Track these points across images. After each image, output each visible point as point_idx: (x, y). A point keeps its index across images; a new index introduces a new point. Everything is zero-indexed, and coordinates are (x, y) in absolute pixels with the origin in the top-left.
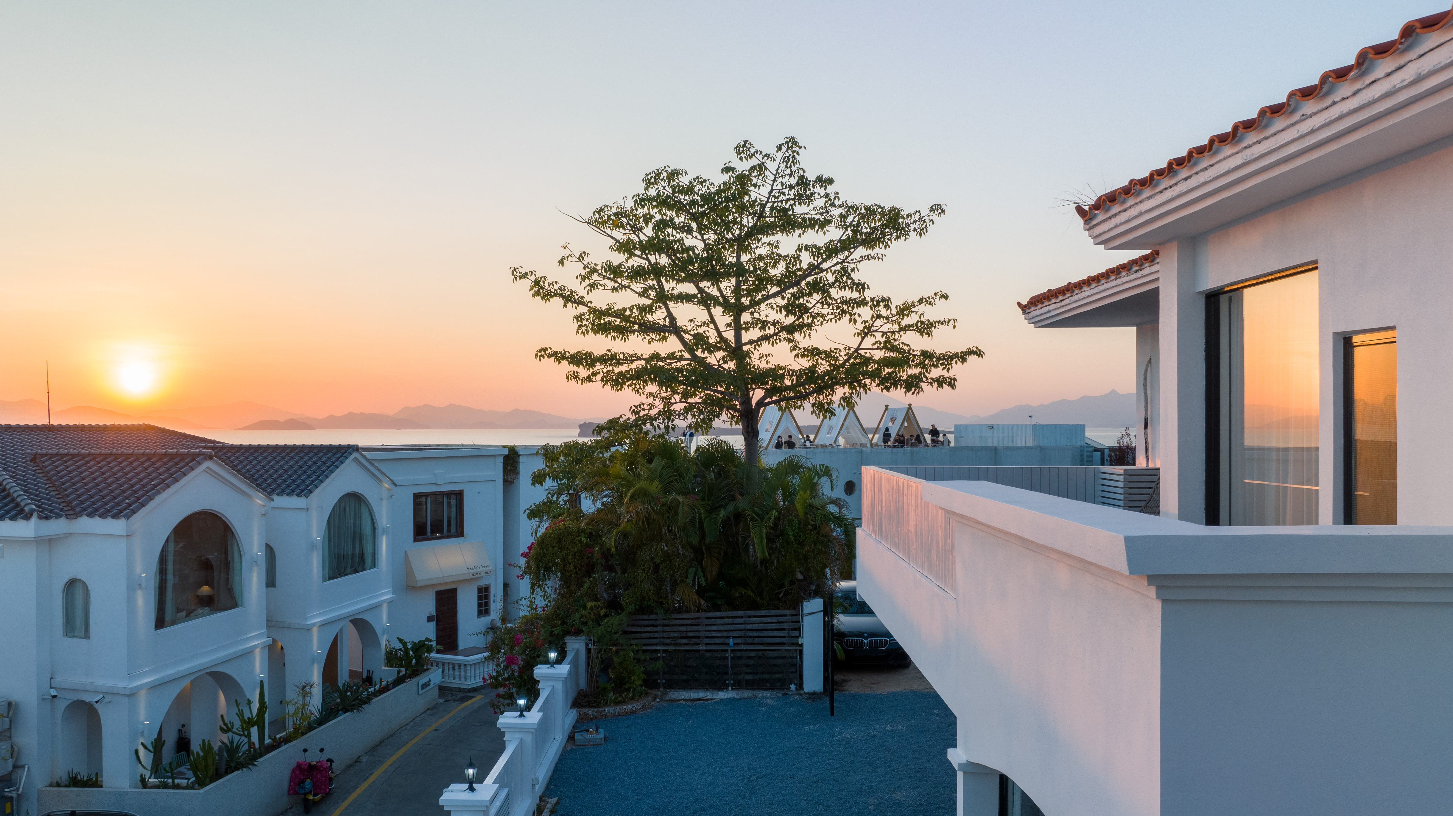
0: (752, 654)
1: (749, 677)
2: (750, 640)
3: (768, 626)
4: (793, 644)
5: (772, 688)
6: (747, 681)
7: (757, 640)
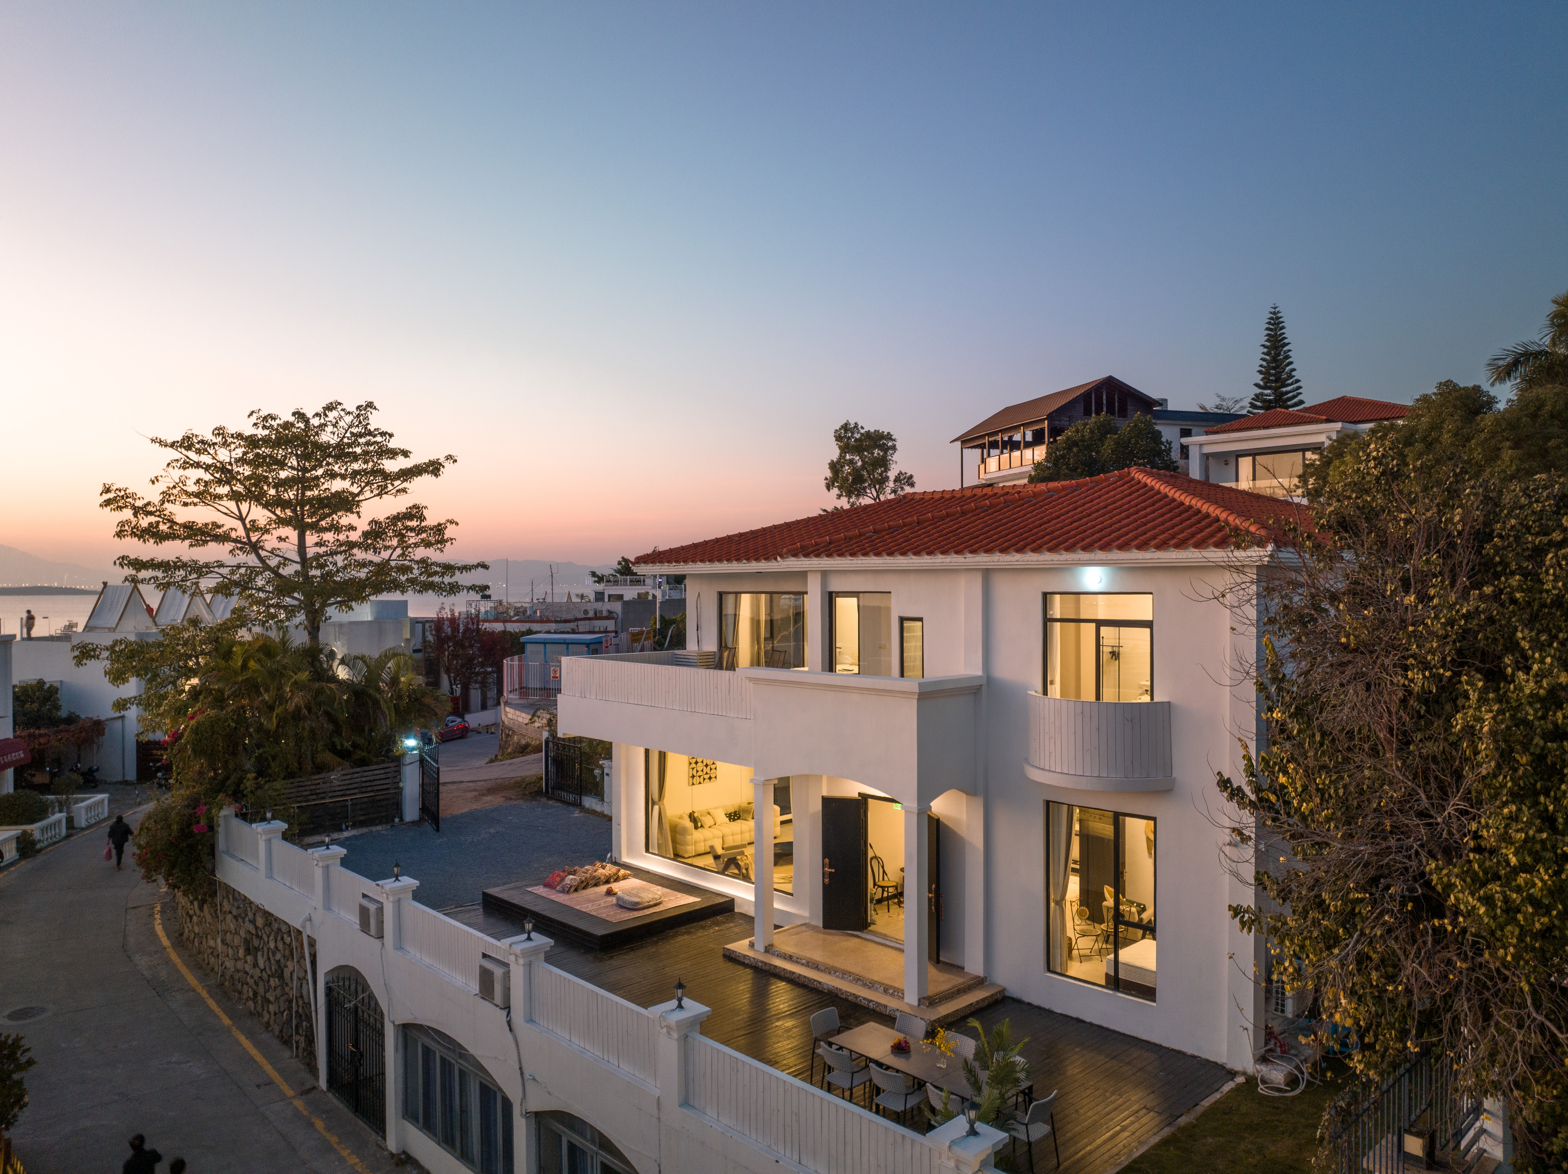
0: (366, 800)
1: (362, 818)
2: (364, 790)
3: (377, 777)
4: (395, 788)
5: (380, 823)
6: (361, 821)
7: (369, 789)
